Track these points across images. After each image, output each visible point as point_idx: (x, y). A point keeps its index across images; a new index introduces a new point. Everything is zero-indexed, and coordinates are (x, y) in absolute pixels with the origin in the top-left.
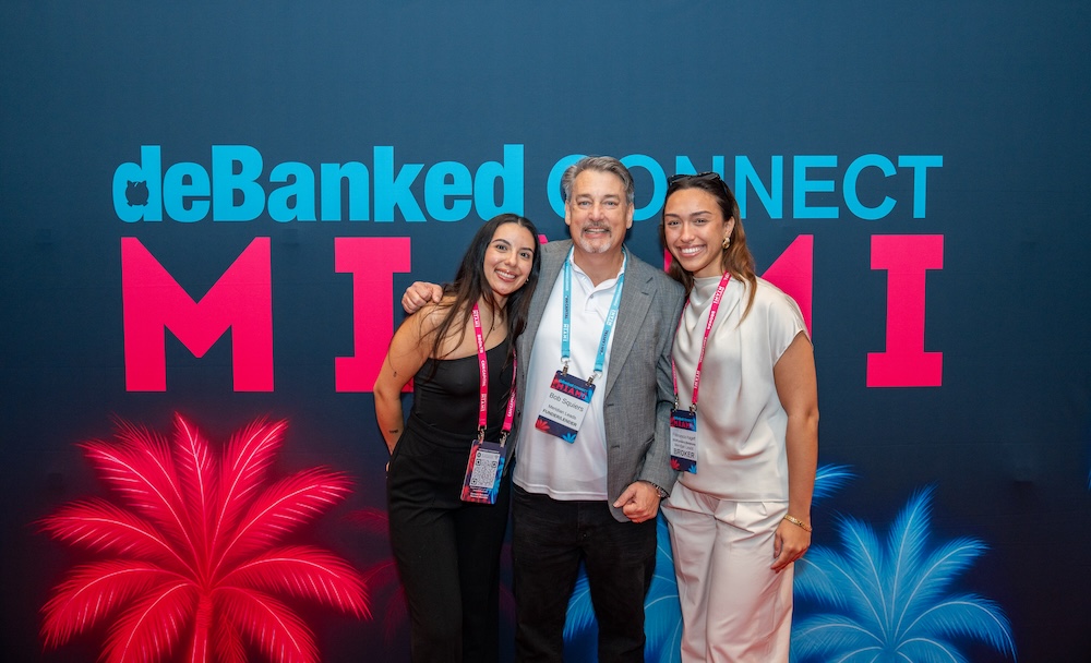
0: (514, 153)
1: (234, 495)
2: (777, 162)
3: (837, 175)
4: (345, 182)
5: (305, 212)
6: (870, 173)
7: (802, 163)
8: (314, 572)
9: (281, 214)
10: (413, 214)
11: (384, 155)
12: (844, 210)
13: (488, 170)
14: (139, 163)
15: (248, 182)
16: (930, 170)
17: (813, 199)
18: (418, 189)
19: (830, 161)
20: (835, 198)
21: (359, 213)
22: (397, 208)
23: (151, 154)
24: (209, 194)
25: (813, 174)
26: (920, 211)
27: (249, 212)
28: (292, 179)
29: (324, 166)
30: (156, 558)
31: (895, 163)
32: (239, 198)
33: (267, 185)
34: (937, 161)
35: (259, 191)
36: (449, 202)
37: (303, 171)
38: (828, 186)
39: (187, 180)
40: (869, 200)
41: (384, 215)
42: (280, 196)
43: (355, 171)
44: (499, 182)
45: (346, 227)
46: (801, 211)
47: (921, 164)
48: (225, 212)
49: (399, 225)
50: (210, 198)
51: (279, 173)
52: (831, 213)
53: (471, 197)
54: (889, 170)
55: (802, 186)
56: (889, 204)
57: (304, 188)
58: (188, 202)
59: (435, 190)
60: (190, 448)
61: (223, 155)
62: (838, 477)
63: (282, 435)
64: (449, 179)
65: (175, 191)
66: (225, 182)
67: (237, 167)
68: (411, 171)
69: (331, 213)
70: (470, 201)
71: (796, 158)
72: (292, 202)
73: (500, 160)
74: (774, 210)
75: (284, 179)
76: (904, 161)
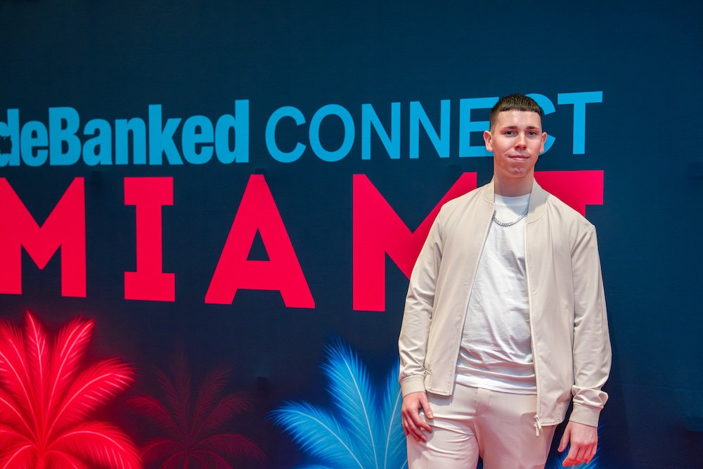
0: (242, 106)
1: (62, 375)
2: (445, 105)
4: (131, 133)
5: (105, 159)
7: (467, 105)
8: (110, 445)
9: (91, 160)
10: (175, 159)
11: (155, 111)
13: (225, 121)
14: (6, 122)
15: (70, 135)
16: (590, 107)
17: (477, 139)
18: (177, 138)
21: (139, 159)
22: (164, 154)
23: (13, 114)
24: (47, 145)
25: (477, 115)
26: (579, 147)
27: (70, 159)
28: (97, 132)
29: (117, 122)
30: (12, 424)
31: (554, 101)
32: (65, 147)
33: (83, 138)
34: (596, 97)
35: (77, 141)
36: (198, 148)
37: (102, 124)
39: (34, 135)
41: (156, 160)
42: (91, 144)
43: (137, 124)
44: (232, 131)
45: (132, 169)
46: (467, 150)
47: (580, 101)
48: (58, 159)
49: (165, 168)
50: (47, 148)
51: (89, 129)
53: (213, 144)
54: (548, 108)
55: (467, 127)
57: (104, 140)
58: (35, 151)
59: (189, 139)
60: (35, 339)
61: (56, 114)
63: (92, 332)
64: (198, 130)
65: (29, 143)
66: (58, 135)
67: (64, 124)
68: (173, 123)
69: (122, 159)
70: (212, 148)
71: (462, 101)
72: (97, 150)
73: (233, 113)
74: (442, 148)
75: (92, 132)
76: (563, 99)
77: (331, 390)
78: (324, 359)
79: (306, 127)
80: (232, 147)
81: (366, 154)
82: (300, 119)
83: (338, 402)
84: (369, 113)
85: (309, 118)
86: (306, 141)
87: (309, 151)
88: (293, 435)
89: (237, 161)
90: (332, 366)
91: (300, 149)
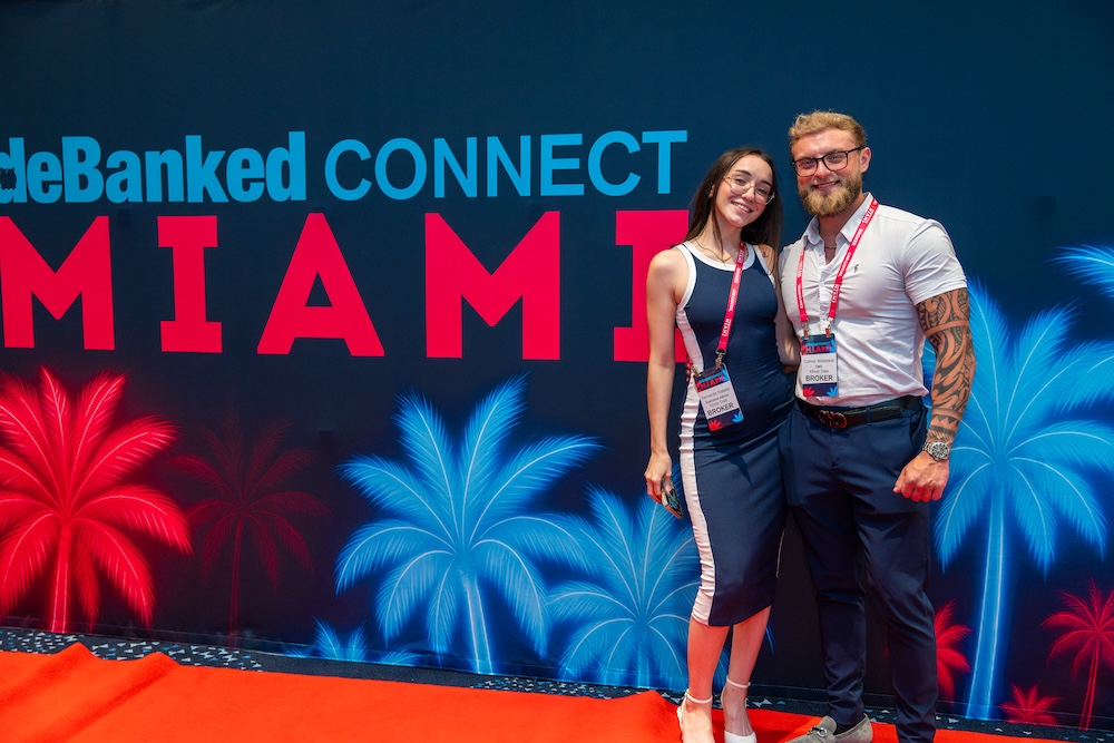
0: (297, 139)
1: (87, 438)
2: (526, 141)
3: (582, 152)
4: (164, 168)
5: (134, 195)
6: (615, 150)
7: (549, 141)
8: (149, 509)
9: (116, 196)
10: (218, 196)
11: (194, 143)
12: (589, 186)
13: (277, 155)
14: (8, 152)
15: (89, 168)
16: (674, 146)
17: (560, 177)
18: (221, 173)
19: (575, 139)
20: (581, 176)
21: (176, 195)
22: (205, 190)
23: (17, 144)
24: (60, 179)
25: (559, 152)
26: (664, 187)
27: (91, 195)
28: (123, 166)
29: (148, 154)
30: (29, 491)
31: (639, 138)
32: (83, 182)
33: (106, 172)
34: (681, 136)
35: (98, 175)
36: (246, 184)
37: (130, 157)
38: (573, 164)
39: (44, 167)
40: (614, 176)
41: (196, 197)
42: (115, 179)
43: (171, 157)
44: (285, 166)
45: (166, 207)
46: (549, 189)
47: (665, 140)
48: (75, 195)
49: (207, 205)
50: (62, 183)
51: (114, 160)
52: (577, 190)
53: (263, 180)
54: (633, 146)
55: (549, 164)
56: (633, 181)
57: (132, 174)
58: (46, 186)
59: (235, 174)
60: (53, 398)
61: (71, 144)
62: (587, 448)
63: (123, 388)
64: (246, 164)
65: (37, 177)
66: (73, 169)
67: (82, 156)
68: (215, 157)
69: (155, 196)
70: (263, 184)
71: (543, 137)
72: (124, 186)
73: (287, 146)
74: (523, 187)
75: (118, 166)
76: (648, 137)
77: (404, 442)
78: (396, 410)
79: (372, 162)
80: (286, 183)
81: (440, 192)
82: (364, 154)
83: (411, 453)
84: (441, 147)
85: (374, 153)
86: (372, 178)
87: (375, 187)
88: (362, 490)
89: (292, 199)
90: (404, 416)
91: (365, 186)
